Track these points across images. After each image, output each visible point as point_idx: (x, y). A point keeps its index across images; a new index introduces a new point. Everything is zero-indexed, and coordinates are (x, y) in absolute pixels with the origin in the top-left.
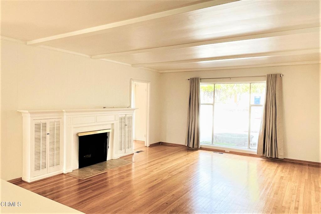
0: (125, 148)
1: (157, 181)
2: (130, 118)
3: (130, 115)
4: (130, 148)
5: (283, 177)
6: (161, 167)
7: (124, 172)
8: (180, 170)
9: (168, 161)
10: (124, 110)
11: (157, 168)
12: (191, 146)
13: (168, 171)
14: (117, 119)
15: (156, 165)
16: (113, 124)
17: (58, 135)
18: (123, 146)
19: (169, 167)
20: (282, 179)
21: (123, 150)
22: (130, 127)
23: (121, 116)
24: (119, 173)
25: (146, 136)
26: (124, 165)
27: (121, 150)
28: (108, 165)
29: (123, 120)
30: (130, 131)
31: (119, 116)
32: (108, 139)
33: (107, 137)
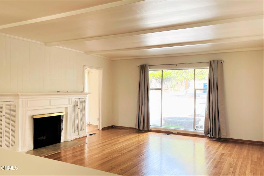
0: (78, 131)
1: (107, 158)
2: (83, 103)
3: (83, 100)
4: (83, 131)
5: (224, 153)
6: (112, 147)
7: (77, 152)
8: (130, 149)
9: (119, 141)
10: (77, 94)
11: (108, 148)
12: (141, 128)
13: (118, 150)
14: (71, 103)
15: (107, 145)
16: (67, 108)
17: (14, 117)
18: (76, 129)
19: (119, 146)
20: (223, 155)
21: (77, 133)
22: (83, 110)
23: (74, 100)
24: (72, 153)
25: (98, 120)
26: (77, 145)
27: (75, 132)
28: (62, 146)
29: (76, 104)
30: (83, 115)
31: (72, 101)
32: (62, 122)
33: (61, 119)
